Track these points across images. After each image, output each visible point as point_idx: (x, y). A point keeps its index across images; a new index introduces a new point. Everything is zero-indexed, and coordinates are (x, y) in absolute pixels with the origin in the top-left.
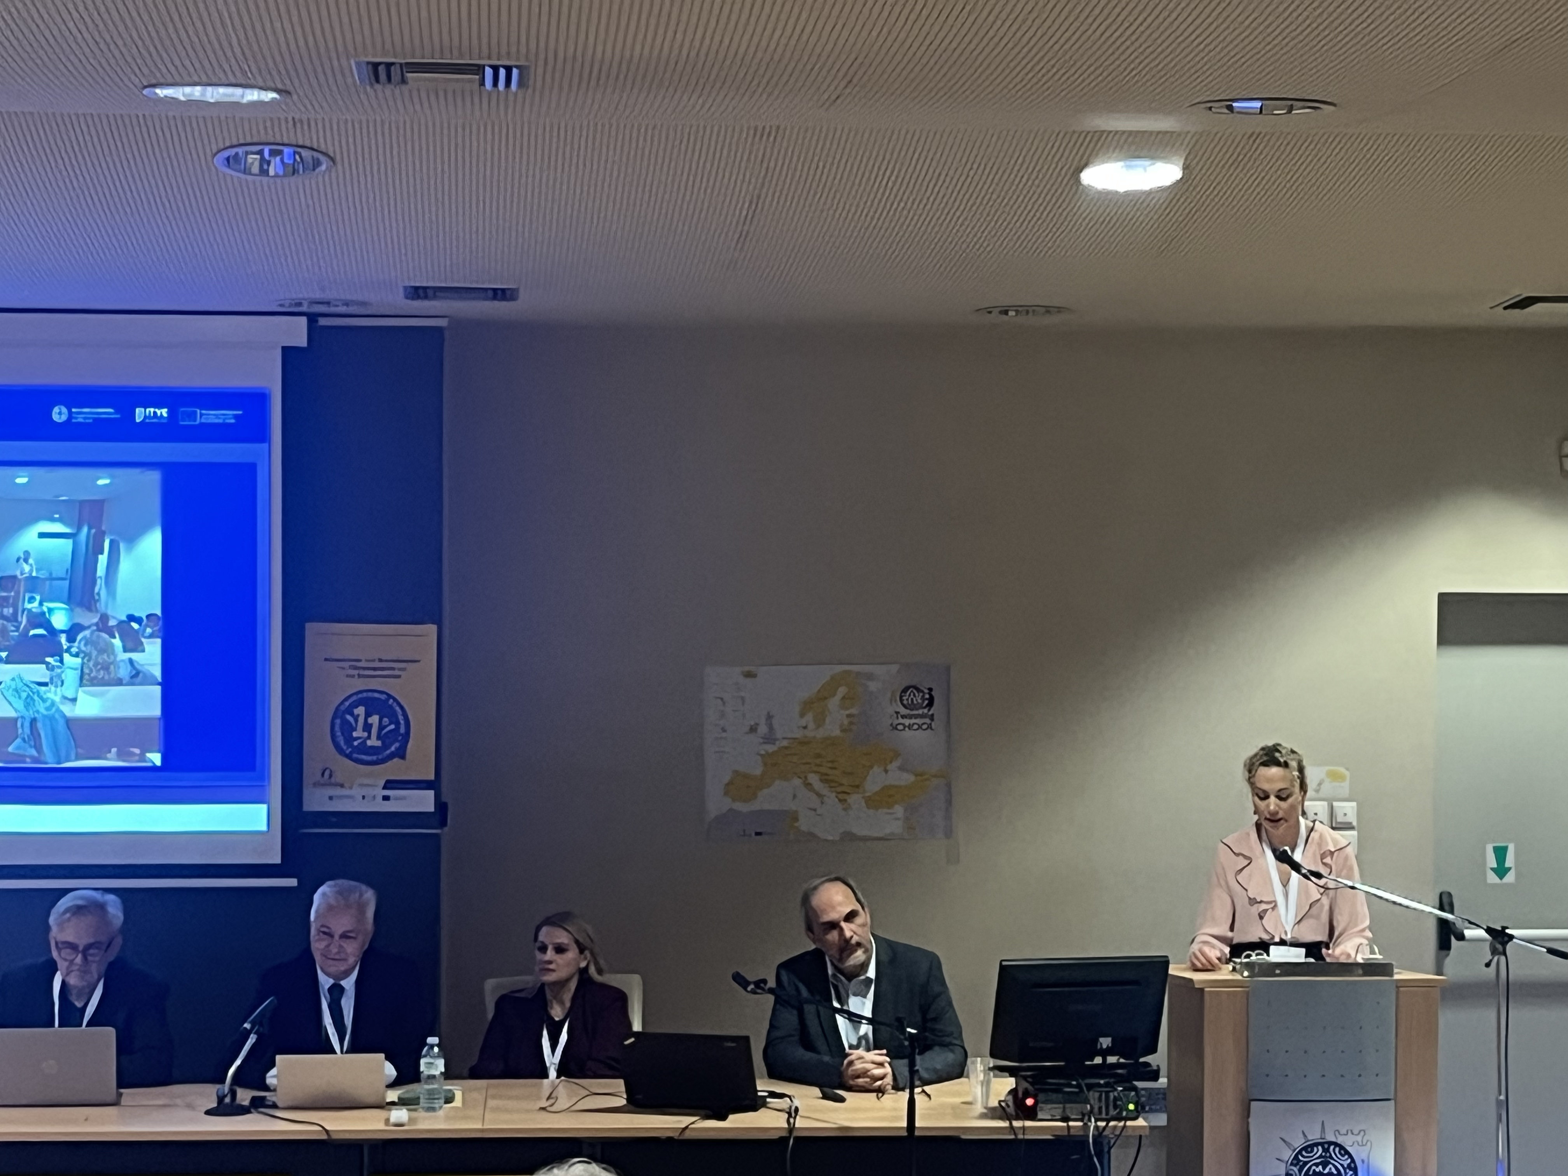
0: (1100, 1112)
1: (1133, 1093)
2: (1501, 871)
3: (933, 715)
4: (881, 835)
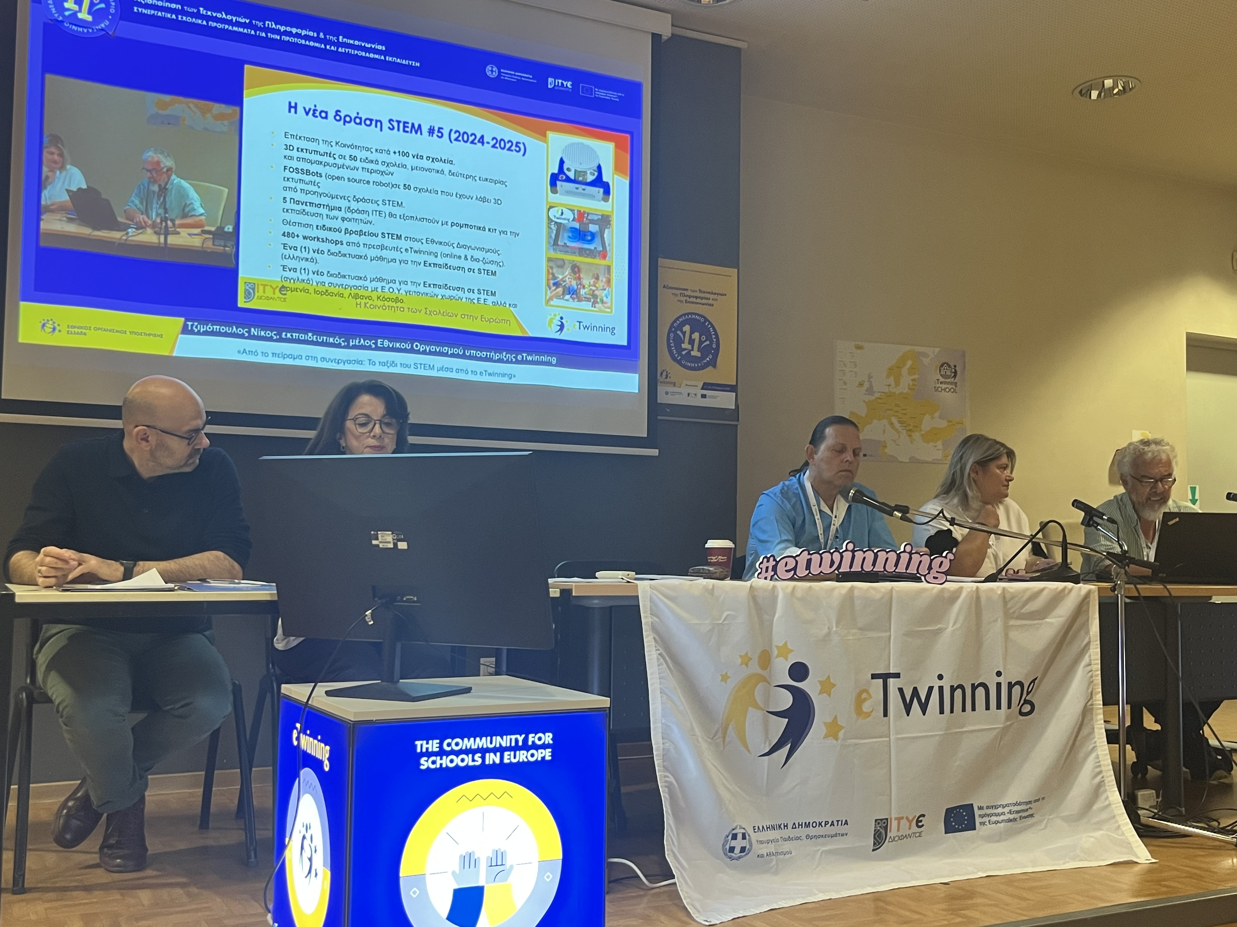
3: (956, 383)
4: (930, 460)
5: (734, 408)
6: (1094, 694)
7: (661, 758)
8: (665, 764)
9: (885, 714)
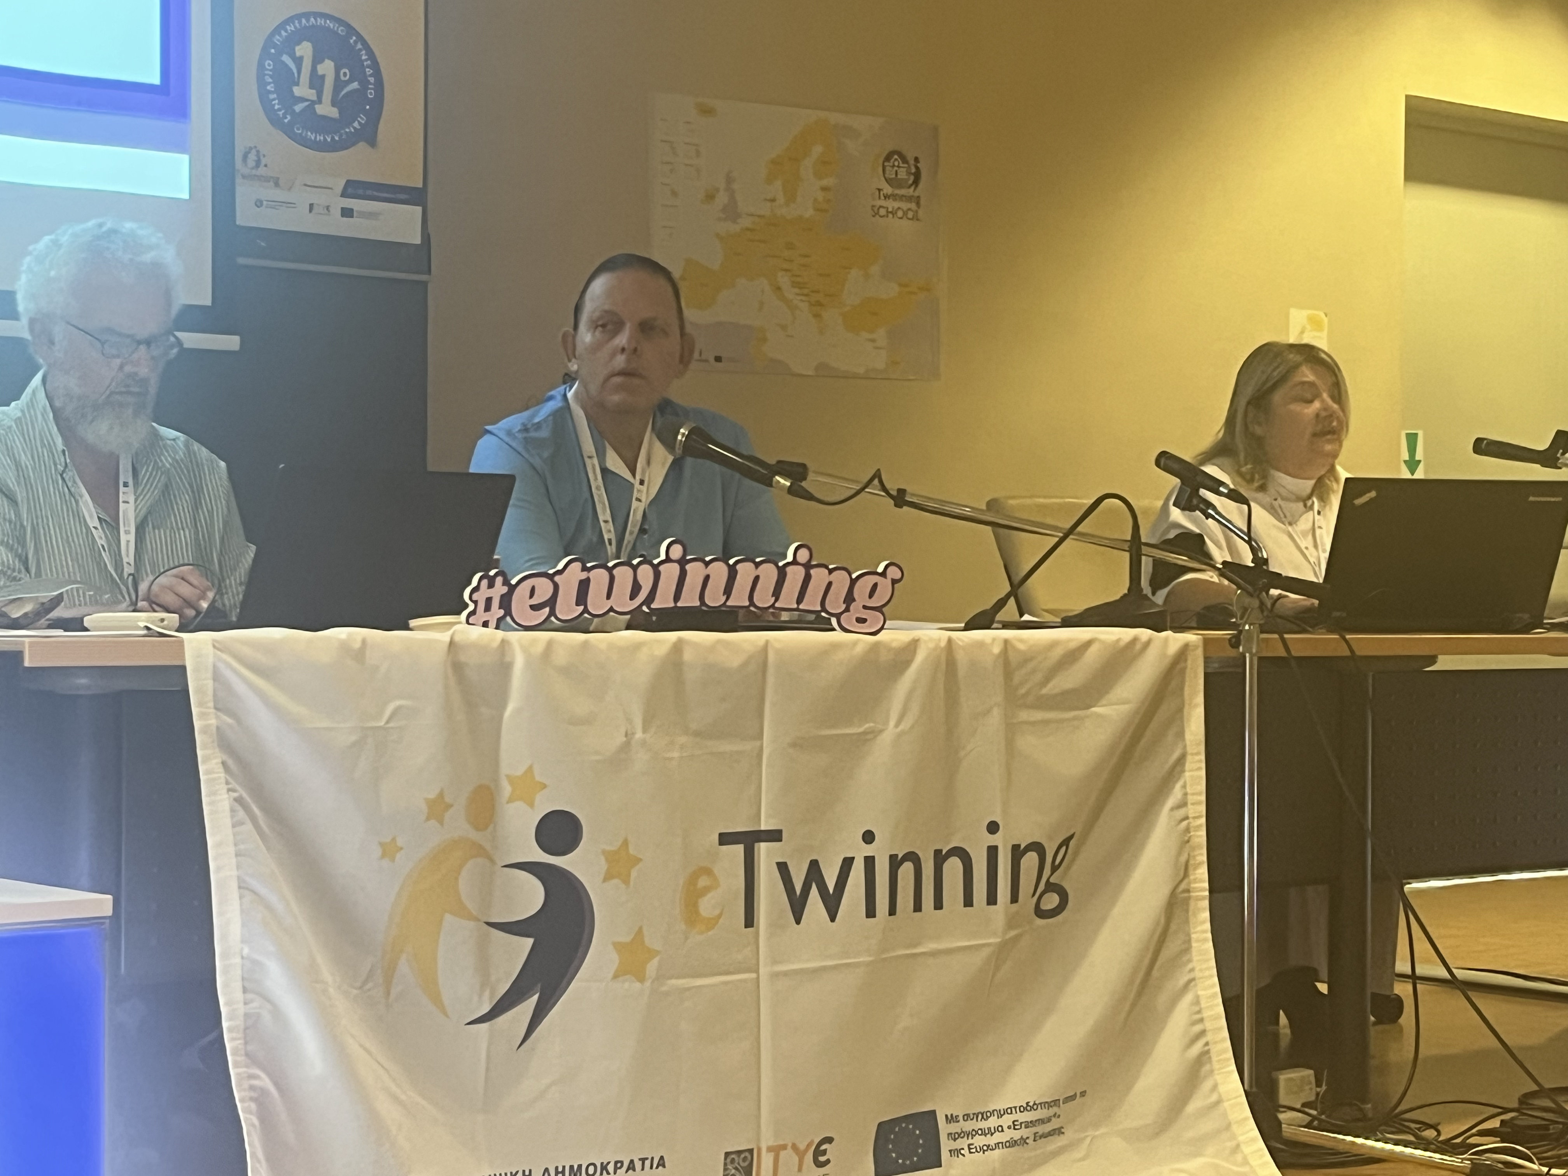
2: (1412, 465)
3: (919, 197)
4: (861, 370)
5: (418, 241)
6: (1191, 868)
7: (241, 1035)
8: (249, 1048)
9: (749, 921)
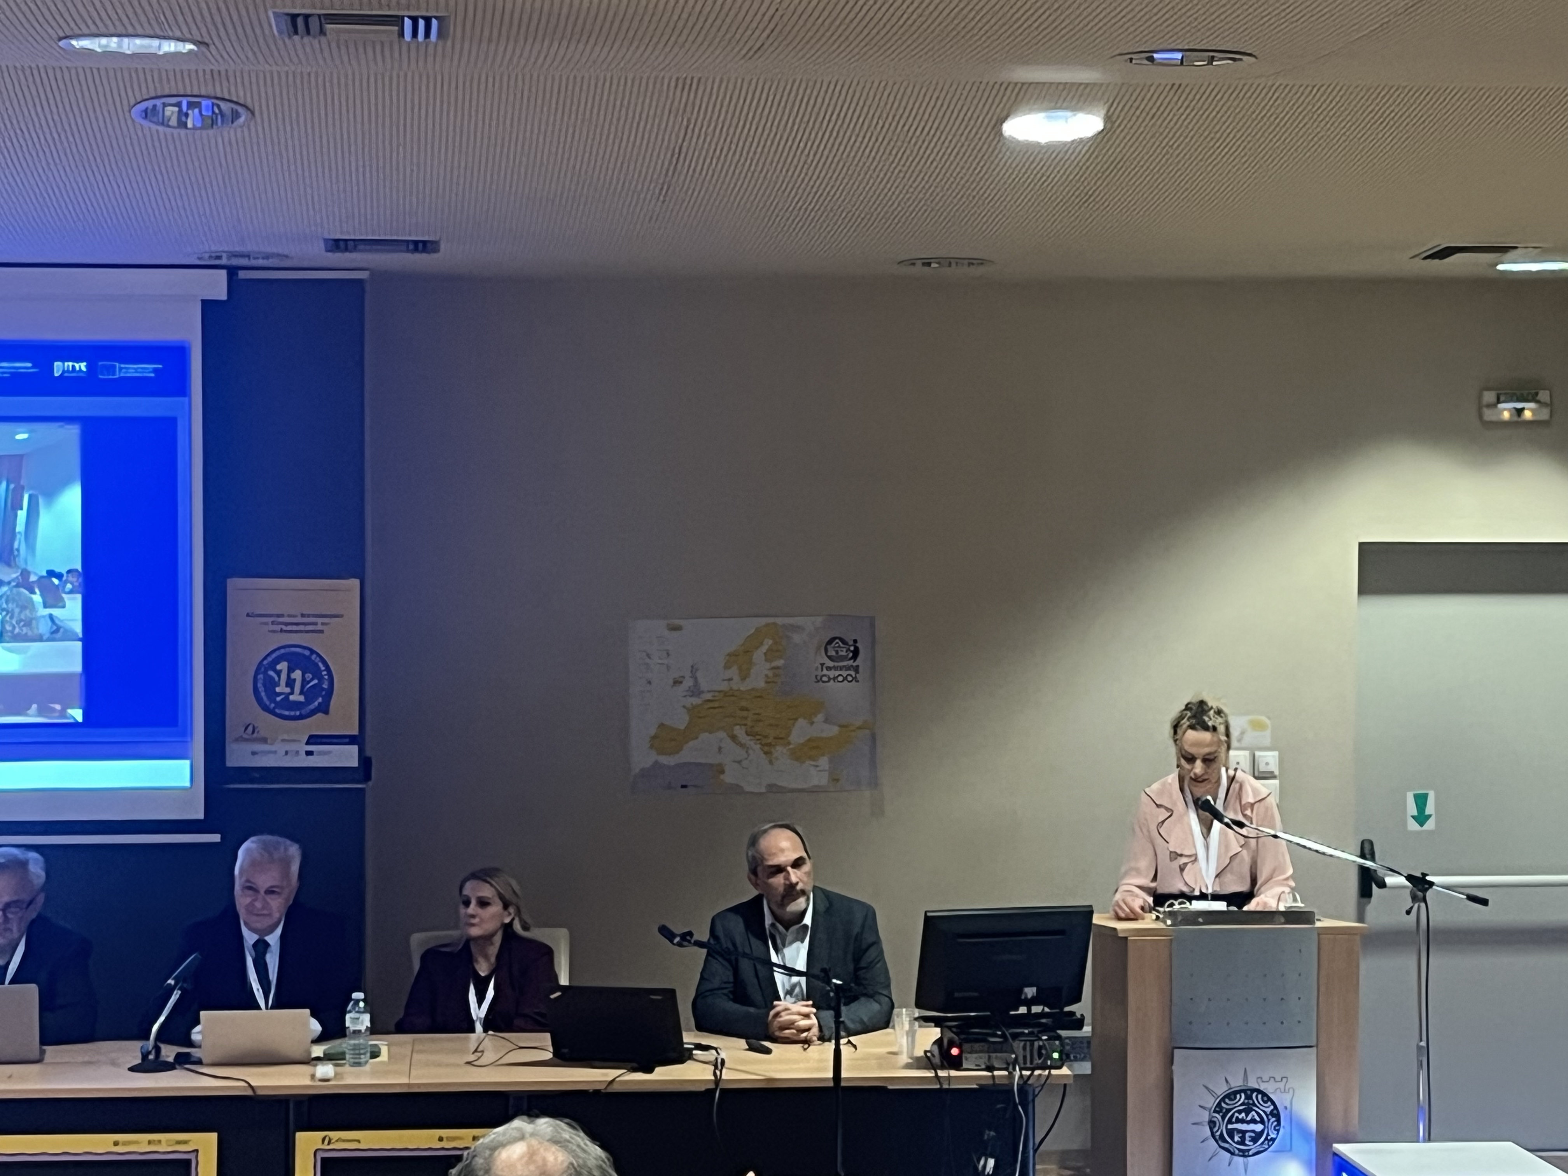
0: (1025, 1063)
1: (1057, 1042)
2: (1421, 818)
3: (858, 666)
4: (805, 787)
5: (357, 765)
